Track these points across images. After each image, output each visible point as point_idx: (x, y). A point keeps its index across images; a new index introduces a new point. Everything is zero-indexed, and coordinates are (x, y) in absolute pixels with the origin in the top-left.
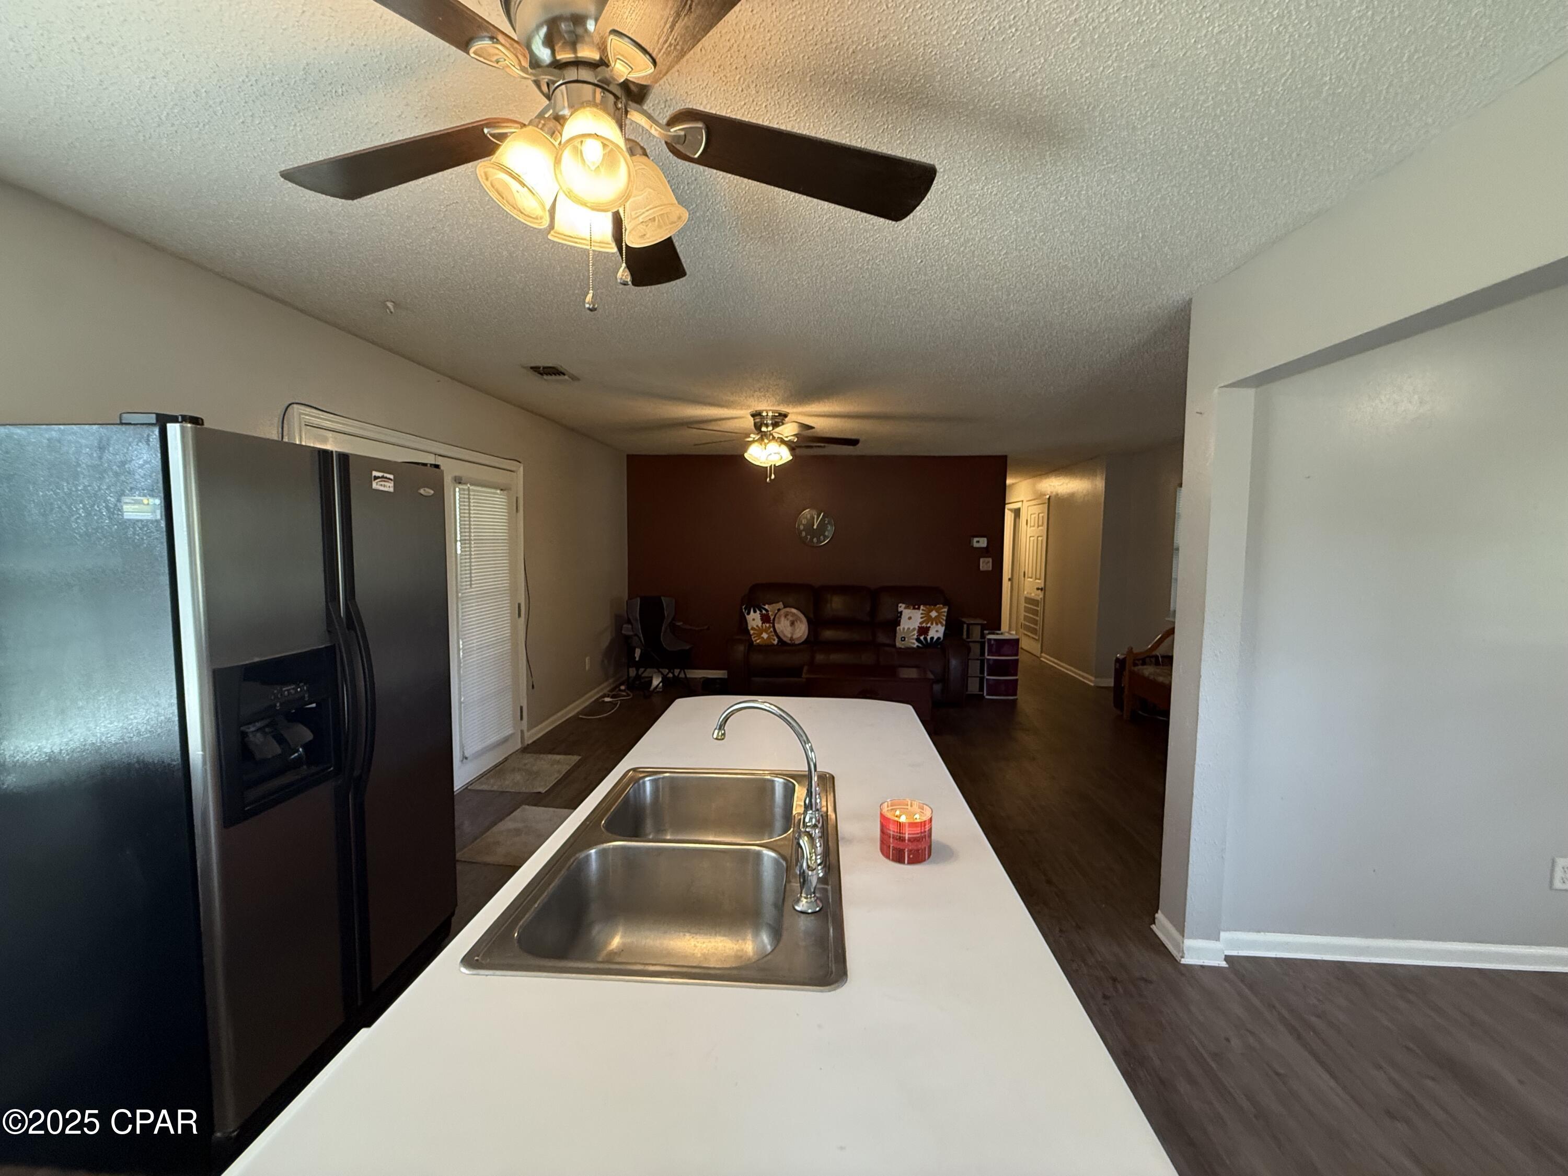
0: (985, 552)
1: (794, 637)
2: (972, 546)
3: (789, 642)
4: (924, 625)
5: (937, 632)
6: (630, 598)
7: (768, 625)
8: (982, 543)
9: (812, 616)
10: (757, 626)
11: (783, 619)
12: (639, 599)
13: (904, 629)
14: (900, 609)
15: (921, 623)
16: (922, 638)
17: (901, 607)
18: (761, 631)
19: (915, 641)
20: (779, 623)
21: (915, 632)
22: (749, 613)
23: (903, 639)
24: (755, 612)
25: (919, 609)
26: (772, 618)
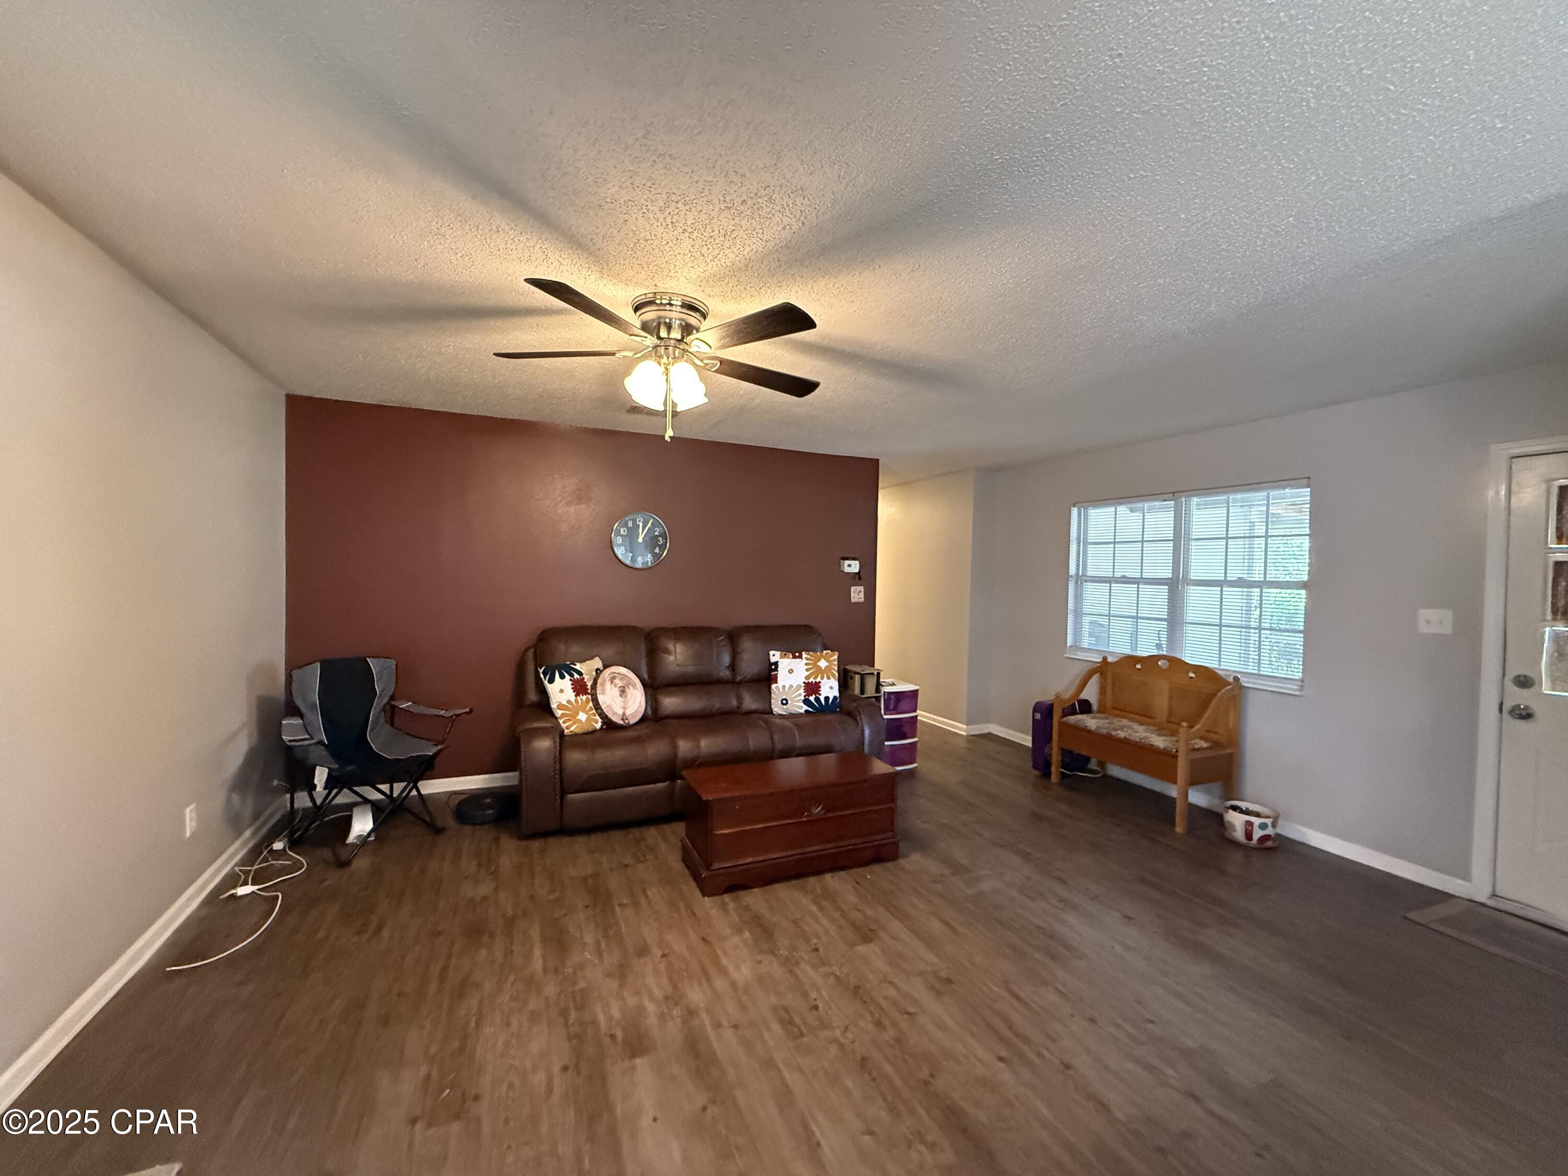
0: (857, 578)
1: (628, 712)
2: (843, 571)
3: (622, 722)
4: (811, 680)
5: (830, 689)
6: (293, 664)
7: (584, 698)
8: (852, 567)
9: (646, 676)
10: (569, 702)
11: (608, 685)
12: (318, 664)
13: (784, 687)
14: (773, 660)
15: (807, 678)
16: (812, 698)
17: (775, 656)
18: (573, 711)
19: (802, 704)
20: (603, 693)
21: (802, 691)
22: (551, 681)
23: (785, 702)
24: (562, 677)
25: (800, 657)
26: (589, 684)
